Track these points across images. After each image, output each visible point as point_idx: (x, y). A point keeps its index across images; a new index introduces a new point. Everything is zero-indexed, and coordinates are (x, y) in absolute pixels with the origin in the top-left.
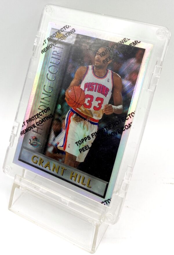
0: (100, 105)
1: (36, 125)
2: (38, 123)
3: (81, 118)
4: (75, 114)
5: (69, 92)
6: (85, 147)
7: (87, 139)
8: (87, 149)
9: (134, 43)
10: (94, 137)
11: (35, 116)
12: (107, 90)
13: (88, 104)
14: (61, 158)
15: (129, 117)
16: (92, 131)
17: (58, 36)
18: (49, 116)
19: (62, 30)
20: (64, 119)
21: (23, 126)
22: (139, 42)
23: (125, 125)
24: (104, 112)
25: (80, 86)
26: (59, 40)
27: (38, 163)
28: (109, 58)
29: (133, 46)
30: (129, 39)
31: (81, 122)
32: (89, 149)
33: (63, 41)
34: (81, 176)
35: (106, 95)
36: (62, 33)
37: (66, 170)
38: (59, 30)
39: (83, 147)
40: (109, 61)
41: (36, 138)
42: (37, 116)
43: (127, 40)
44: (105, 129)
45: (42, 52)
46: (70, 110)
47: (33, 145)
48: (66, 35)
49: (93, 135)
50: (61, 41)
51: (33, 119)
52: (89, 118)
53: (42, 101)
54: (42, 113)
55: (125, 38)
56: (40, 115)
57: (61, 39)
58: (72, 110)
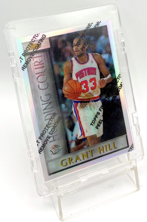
0: (94, 84)
1: (50, 135)
2: (51, 133)
3: (85, 103)
4: (79, 104)
5: (66, 89)
6: (99, 122)
7: (98, 115)
8: (101, 123)
9: (97, 24)
10: (102, 110)
11: (45, 128)
12: (95, 69)
13: (85, 89)
14: (85, 145)
15: (118, 79)
16: (98, 107)
17: (32, 47)
18: (58, 119)
19: (33, 40)
20: (72, 113)
21: (38, 145)
22: (100, 22)
23: (118, 86)
24: (100, 87)
25: (73, 79)
26: (35, 50)
27: (68, 163)
28: (85, 44)
29: (97, 27)
30: (93, 23)
31: (87, 106)
32: (102, 122)
33: (39, 49)
34: (109, 144)
35: (95, 74)
36: (34, 43)
37: (93, 150)
38: (30, 42)
39: (97, 123)
40: (85, 47)
41: (56, 146)
42: (47, 127)
43: (91, 24)
44: (107, 99)
45: (23, 69)
46: (74, 103)
47: (56, 153)
48: (39, 43)
49: (101, 109)
50: (37, 50)
51: (44, 132)
52: (92, 99)
53: (45, 111)
54: (50, 121)
55: (89, 24)
56: (49, 124)
57: (36, 49)
58: (75, 102)
